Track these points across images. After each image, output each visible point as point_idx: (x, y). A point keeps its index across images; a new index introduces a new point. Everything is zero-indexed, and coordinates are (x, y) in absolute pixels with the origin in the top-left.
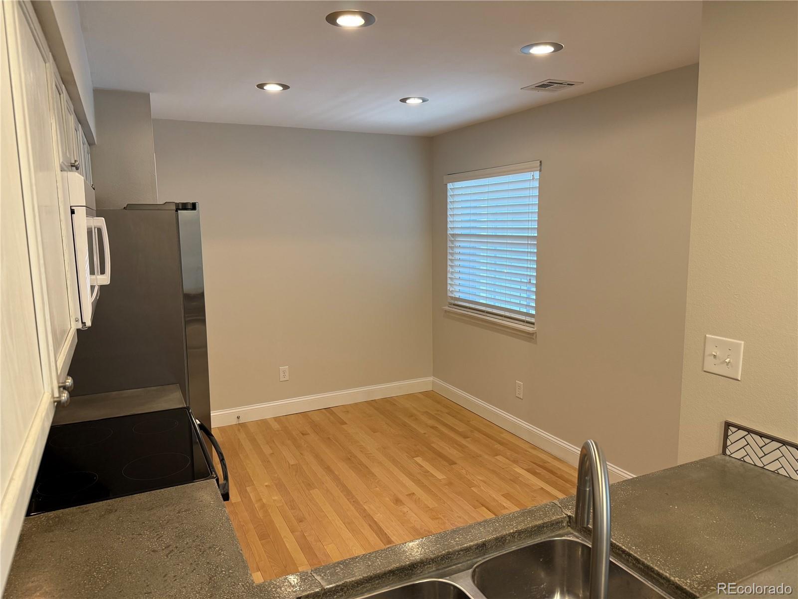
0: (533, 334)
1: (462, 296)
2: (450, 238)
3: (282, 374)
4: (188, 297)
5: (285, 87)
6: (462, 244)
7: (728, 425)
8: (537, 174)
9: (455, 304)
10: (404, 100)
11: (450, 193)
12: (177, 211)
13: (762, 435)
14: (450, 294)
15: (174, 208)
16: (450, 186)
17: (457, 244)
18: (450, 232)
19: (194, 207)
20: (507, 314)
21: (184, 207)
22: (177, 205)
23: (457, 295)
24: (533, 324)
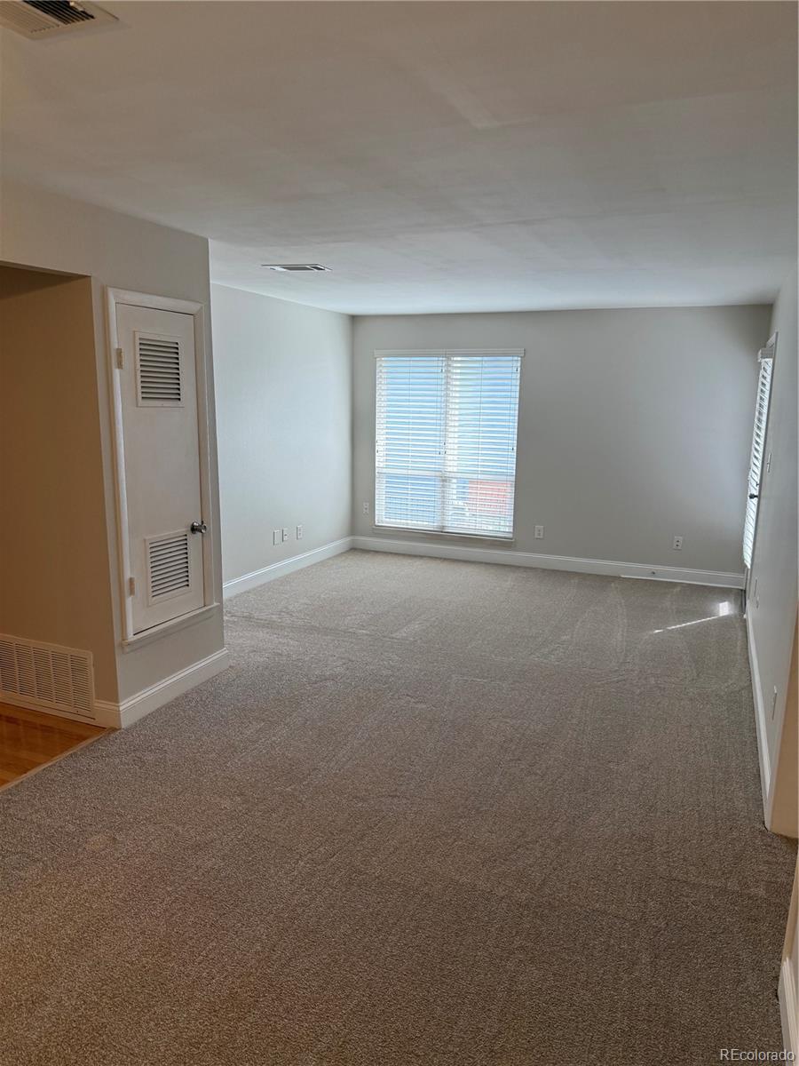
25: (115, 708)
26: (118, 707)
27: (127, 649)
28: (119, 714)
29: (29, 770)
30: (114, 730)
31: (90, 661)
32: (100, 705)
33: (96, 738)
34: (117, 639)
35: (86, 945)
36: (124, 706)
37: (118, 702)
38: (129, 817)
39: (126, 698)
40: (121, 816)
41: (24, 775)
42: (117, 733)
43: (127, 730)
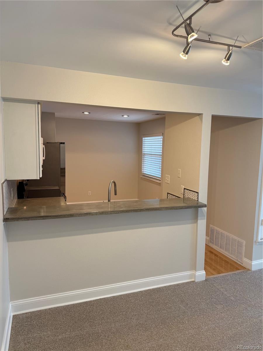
0: (160, 183)
1: (146, 173)
2: (143, 155)
3: (89, 194)
4: (61, 169)
5: (89, 113)
6: (147, 157)
7: (168, 193)
8: (162, 137)
9: (144, 175)
10: (123, 116)
11: (143, 141)
12: (60, 144)
13: (171, 194)
14: (142, 172)
15: (59, 143)
16: (143, 138)
17: (145, 157)
18: (143, 153)
19: (64, 143)
20: (155, 178)
21: (62, 143)
22: (60, 143)
23: (145, 173)
24: (160, 180)
25: (251, 263)
26: (252, 262)
27: (257, 244)
28: (252, 265)
29: (221, 273)
30: (249, 270)
31: (244, 244)
32: (245, 260)
33: (243, 271)
34: (255, 239)
35: (235, 340)
36: (254, 263)
37: (252, 261)
38: (253, 303)
39: (255, 260)
40: (250, 301)
41: (219, 275)
42: (250, 271)
43: (254, 272)
